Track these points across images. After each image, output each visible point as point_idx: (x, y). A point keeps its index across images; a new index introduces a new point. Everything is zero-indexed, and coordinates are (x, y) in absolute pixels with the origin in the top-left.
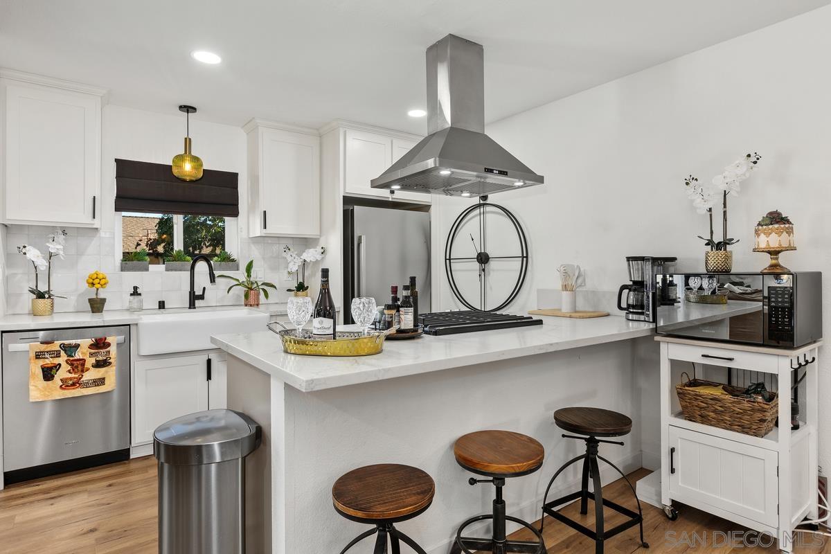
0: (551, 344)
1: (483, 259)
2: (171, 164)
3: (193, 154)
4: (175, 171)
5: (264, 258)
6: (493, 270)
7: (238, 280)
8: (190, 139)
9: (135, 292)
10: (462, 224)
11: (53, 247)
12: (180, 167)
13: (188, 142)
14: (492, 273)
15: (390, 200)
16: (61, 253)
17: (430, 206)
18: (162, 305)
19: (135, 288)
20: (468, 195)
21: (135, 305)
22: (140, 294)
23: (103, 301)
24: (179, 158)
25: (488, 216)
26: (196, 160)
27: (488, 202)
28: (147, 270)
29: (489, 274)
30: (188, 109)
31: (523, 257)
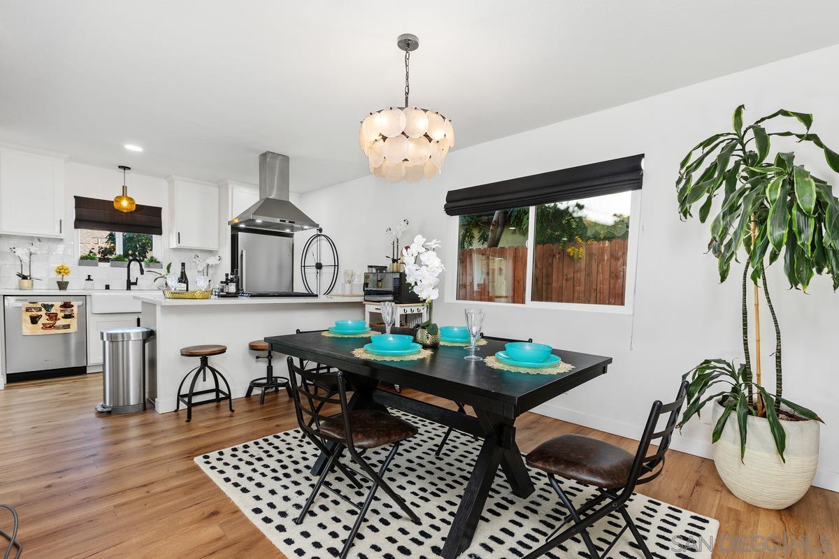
1: (319, 266)
2: (113, 200)
3: (128, 196)
4: (115, 205)
6: (324, 273)
7: (161, 274)
8: (126, 187)
9: (89, 279)
10: (311, 246)
11: (32, 249)
12: (119, 203)
13: (124, 188)
14: (322, 274)
16: (38, 252)
17: (294, 233)
18: (107, 287)
19: (89, 276)
21: (89, 286)
22: (92, 280)
23: (67, 283)
24: (119, 198)
25: (322, 241)
26: (130, 199)
27: (322, 233)
28: (97, 266)
30: (125, 168)
31: (335, 266)
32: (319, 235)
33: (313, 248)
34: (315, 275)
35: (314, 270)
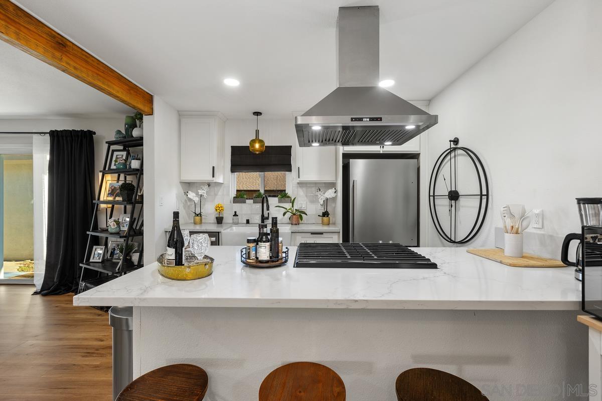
0: (356, 301)
1: (454, 196)
2: (249, 145)
3: (260, 138)
4: (251, 149)
5: (306, 196)
6: (462, 207)
7: (286, 209)
8: (258, 131)
9: (235, 215)
10: (442, 166)
11: (200, 192)
12: (253, 146)
13: (257, 132)
14: (461, 209)
15: (381, 152)
16: (205, 195)
17: (420, 154)
18: (248, 222)
19: (235, 212)
20: (390, 143)
21: (235, 221)
22: (237, 216)
23: (222, 218)
24: (253, 142)
25: (459, 159)
26: (261, 142)
27: (459, 146)
28: (245, 202)
29: (459, 210)
30: (257, 114)
31: (481, 195)
32: (455, 149)
33: (445, 170)
34: (447, 208)
35: (446, 201)
